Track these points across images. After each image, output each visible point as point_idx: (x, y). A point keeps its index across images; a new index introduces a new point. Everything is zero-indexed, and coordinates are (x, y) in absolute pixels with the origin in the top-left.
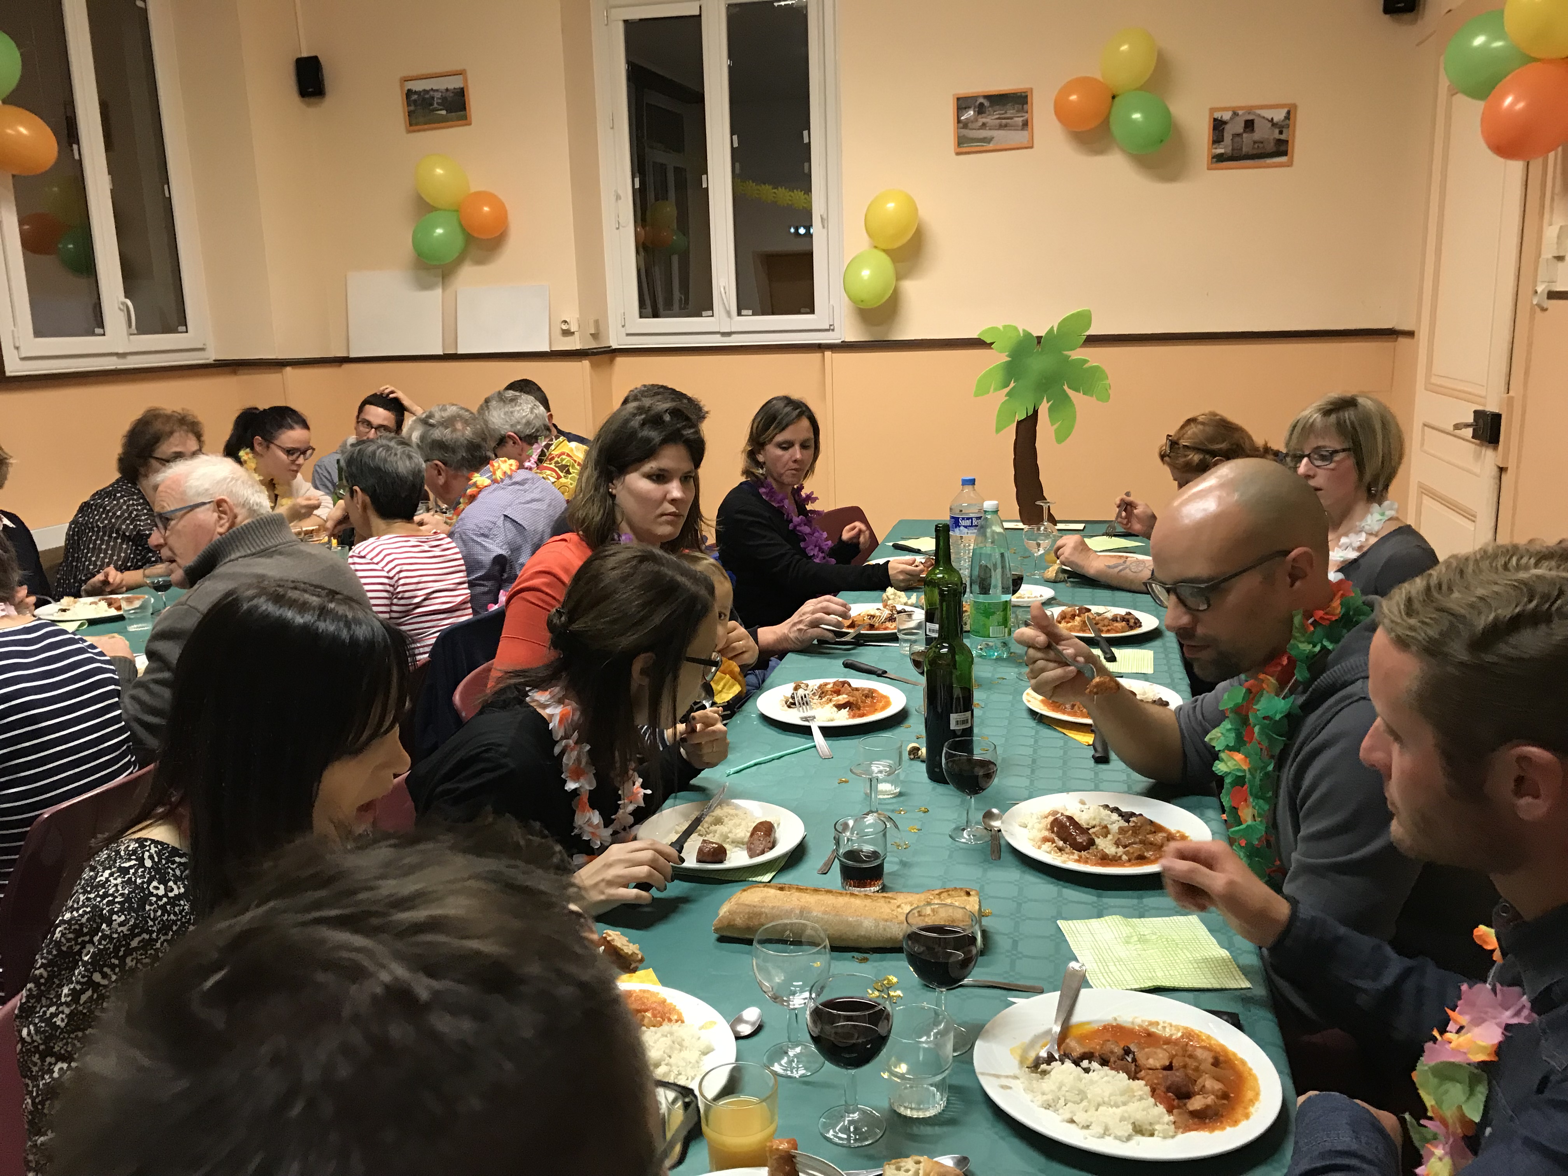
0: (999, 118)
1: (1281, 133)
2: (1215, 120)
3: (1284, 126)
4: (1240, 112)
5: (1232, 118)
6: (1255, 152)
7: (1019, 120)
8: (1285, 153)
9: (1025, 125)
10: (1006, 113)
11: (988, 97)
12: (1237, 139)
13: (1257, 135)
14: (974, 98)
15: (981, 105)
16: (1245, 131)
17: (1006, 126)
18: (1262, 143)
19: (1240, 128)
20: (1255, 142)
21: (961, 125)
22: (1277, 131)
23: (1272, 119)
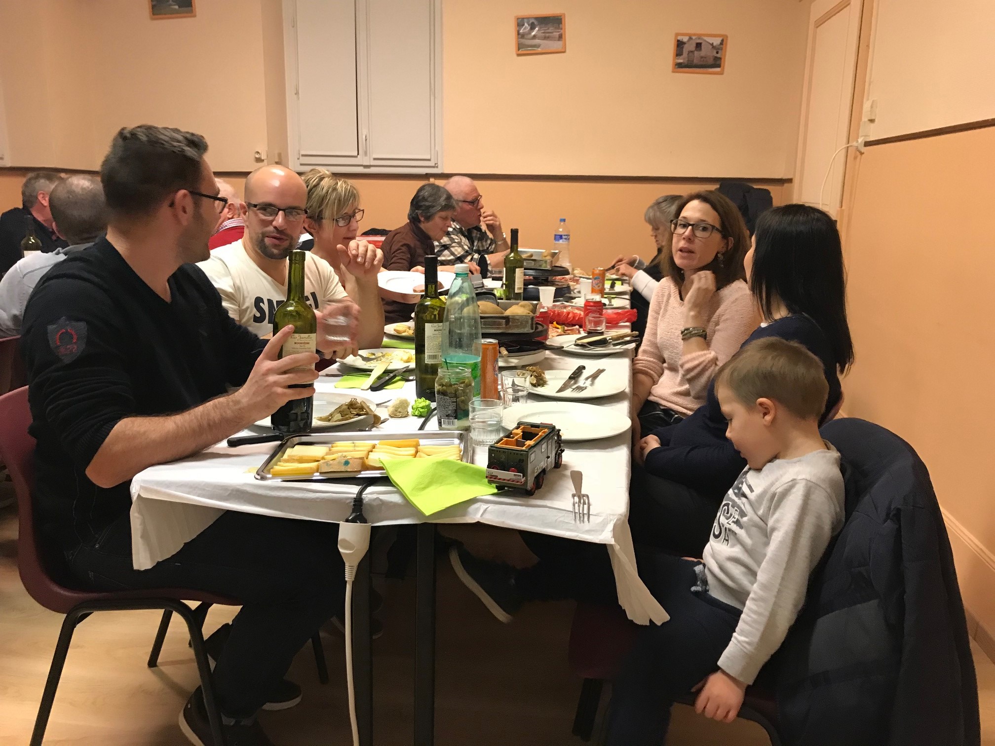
0: (544, 33)
1: (717, 53)
2: (678, 41)
3: (720, 48)
4: (694, 38)
5: (688, 41)
6: (702, 63)
7: (556, 34)
8: (719, 66)
9: (560, 37)
10: (548, 29)
11: (537, 18)
12: (691, 54)
13: (703, 53)
14: (528, 18)
15: (533, 22)
16: (696, 50)
17: (549, 37)
18: (705, 58)
19: (693, 47)
20: (702, 57)
21: (520, 36)
22: (715, 52)
23: (713, 43)
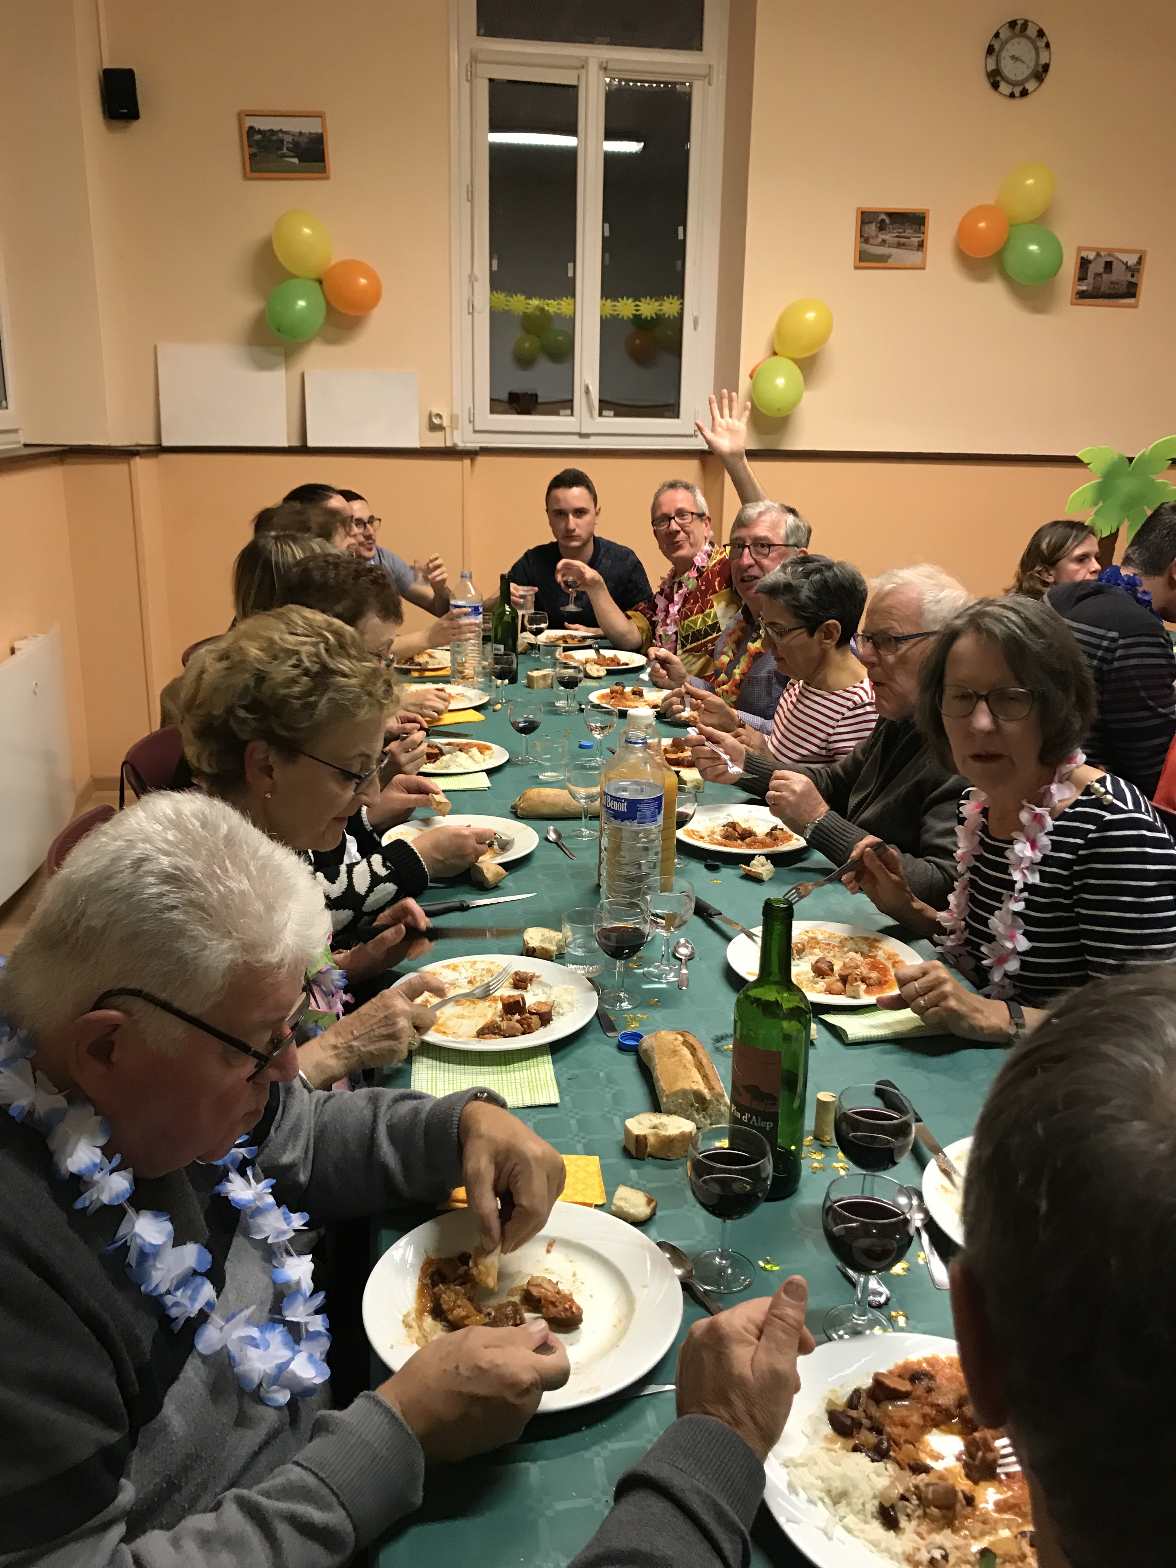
0: (898, 237)
1: (1133, 276)
2: (1082, 258)
3: (1135, 270)
4: (1103, 254)
5: (1095, 259)
6: (1111, 291)
7: (915, 241)
8: (1133, 295)
9: (921, 246)
10: (904, 232)
11: (890, 215)
12: (1099, 279)
13: (1114, 277)
14: (876, 214)
15: (883, 220)
16: (1105, 272)
17: (904, 245)
18: (1117, 283)
19: (1101, 270)
20: (1112, 283)
22: (1130, 274)
23: (1127, 262)
